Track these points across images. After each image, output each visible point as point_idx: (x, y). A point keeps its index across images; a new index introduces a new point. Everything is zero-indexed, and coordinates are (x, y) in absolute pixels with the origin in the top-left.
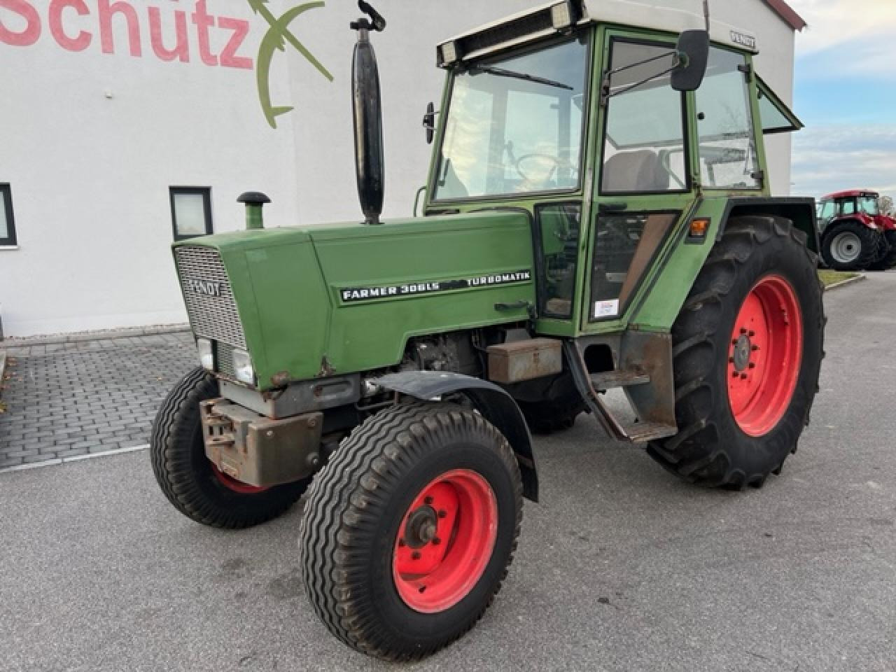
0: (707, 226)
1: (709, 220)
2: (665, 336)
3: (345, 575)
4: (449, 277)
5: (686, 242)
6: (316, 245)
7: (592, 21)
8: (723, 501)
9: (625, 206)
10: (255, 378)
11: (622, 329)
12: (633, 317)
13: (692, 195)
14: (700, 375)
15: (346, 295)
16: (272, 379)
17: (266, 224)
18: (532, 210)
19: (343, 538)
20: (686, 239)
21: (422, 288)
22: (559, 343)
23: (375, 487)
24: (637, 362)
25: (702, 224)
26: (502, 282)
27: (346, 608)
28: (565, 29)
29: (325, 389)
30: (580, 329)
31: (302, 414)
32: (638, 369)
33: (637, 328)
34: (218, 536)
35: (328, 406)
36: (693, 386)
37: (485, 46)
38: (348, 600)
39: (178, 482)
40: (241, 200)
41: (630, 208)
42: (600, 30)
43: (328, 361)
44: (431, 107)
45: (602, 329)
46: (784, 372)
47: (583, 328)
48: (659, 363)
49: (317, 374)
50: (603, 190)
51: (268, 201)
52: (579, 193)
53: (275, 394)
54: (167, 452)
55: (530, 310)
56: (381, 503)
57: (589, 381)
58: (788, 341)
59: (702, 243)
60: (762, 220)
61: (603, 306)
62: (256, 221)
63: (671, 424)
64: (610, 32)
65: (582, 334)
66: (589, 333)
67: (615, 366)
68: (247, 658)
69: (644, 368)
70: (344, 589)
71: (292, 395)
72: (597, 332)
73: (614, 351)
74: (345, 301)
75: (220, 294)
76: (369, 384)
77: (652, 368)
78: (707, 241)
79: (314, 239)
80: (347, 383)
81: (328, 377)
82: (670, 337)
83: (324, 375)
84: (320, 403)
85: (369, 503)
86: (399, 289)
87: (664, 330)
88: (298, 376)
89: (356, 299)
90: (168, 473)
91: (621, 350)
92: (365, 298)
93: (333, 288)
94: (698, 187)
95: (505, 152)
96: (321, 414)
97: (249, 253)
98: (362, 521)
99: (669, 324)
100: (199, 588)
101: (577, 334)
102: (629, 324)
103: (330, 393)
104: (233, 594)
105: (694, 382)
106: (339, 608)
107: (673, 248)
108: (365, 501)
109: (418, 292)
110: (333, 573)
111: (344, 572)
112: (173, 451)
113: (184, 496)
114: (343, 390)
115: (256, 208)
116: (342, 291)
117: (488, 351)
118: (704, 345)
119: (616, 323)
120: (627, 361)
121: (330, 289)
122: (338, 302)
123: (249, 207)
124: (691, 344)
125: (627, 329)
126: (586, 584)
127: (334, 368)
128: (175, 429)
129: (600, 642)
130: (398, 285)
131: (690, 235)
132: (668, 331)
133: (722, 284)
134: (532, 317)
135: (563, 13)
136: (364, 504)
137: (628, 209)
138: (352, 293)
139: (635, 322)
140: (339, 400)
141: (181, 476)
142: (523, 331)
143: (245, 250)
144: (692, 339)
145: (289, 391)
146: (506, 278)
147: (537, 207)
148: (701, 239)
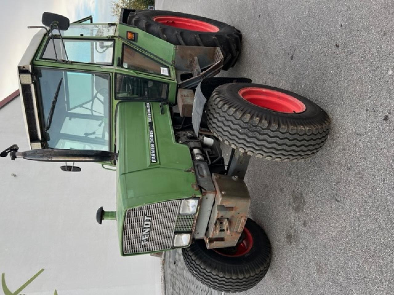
0: (130, 32)
1: (128, 32)
2: (178, 48)
3: (292, 126)
4: (147, 127)
5: (137, 42)
6: (127, 172)
7: (30, 64)
8: (246, 41)
9: (119, 58)
10: (195, 198)
11: (174, 68)
12: (169, 64)
13: (117, 39)
14: (194, 36)
15: (154, 161)
16: (196, 190)
17: (114, 209)
18: (118, 101)
19: (275, 127)
20: (135, 42)
21: (152, 136)
22: (179, 90)
23: (249, 115)
24: (188, 63)
25: (129, 35)
26: (151, 111)
27: (308, 128)
28: (32, 78)
29: (201, 174)
30: (174, 80)
31: (213, 182)
32: (192, 62)
33: (174, 62)
34: (275, 256)
35: (209, 173)
36: (199, 39)
37: (36, 127)
38: (304, 127)
39: (249, 272)
40: (101, 223)
41: (120, 56)
42: (35, 62)
43: (187, 170)
44: (63, 168)
45: (174, 74)
46: (193, 25)
47: (174, 79)
48: (189, 52)
49: (193, 174)
50: (111, 64)
51: (102, 208)
52: (111, 74)
53: (203, 190)
54: (234, 278)
55: (165, 104)
56: (257, 113)
57: (197, 76)
58: (180, 22)
59: (137, 34)
60: (129, 19)
61: (164, 72)
62: (113, 215)
63: (215, 49)
64: (38, 59)
65: (176, 80)
66: (175, 78)
67: (190, 72)
68: (336, 199)
69: (191, 59)
70: (299, 128)
71: (204, 184)
72: (175, 76)
73: (183, 73)
74: (157, 162)
75: (150, 217)
76: (198, 158)
77: (191, 56)
78: (137, 32)
79: (124, 172)
80: (198, 166)
81: (195, 170)
82: (177, 46)
83: (194, 171)
84: (208, 175)
85: (257, 117)
86: (152, 143)
87: (175, 48)
88: (194, 181)
89: (156, 158)
90: (244, 278)
91: (183, 70)
92: (156, 155)
93: (150, 166)
94: (113, 37)
95: (89, 136)
96: (213, 174)
97: (129, 196)
98: (266, 119)
99: (173, 46)
100: (303, 249)
101: (176, 81)
102: (172, 65)
103: (203, 172)
104: (305, 228)
105: (197, 38)
106: (308, 132)
107: (139, 47)
108: (256, 118)
109: (154, 137)
110: (292, 133)
111: (291, 127)
112: (233, 274)
113: (256, 270)
114: (201, 168)
115: (105, 214)
116: (151, 162)
117: (183, 117)
118: (181, 34)
119: (171, 69)
120: (188, 67)
121: (150, 167)
122: (157, 165)
123: (105, 218)
124: (181, 39)
125: (174, 66)
126: (285, 69)
127: (190, 168)
128: (221, 273)
129: (310, 47)
130: (150, 144)
131: (134, 40)
132: (175, 46)
133: (156, 28)
134: (167, 103)
135: (25, 78)
136: (257, 118)
137: (121, 57)
138: (153, 159)
139: (171, 63)
140: (206, 169)
141: (246, 270)
142: (174, 108)
143: (127, 198)
144: (179, 39)
145: (202, 185)
146: (149, 110)
147: (116, 98)
148: (136, 35)
